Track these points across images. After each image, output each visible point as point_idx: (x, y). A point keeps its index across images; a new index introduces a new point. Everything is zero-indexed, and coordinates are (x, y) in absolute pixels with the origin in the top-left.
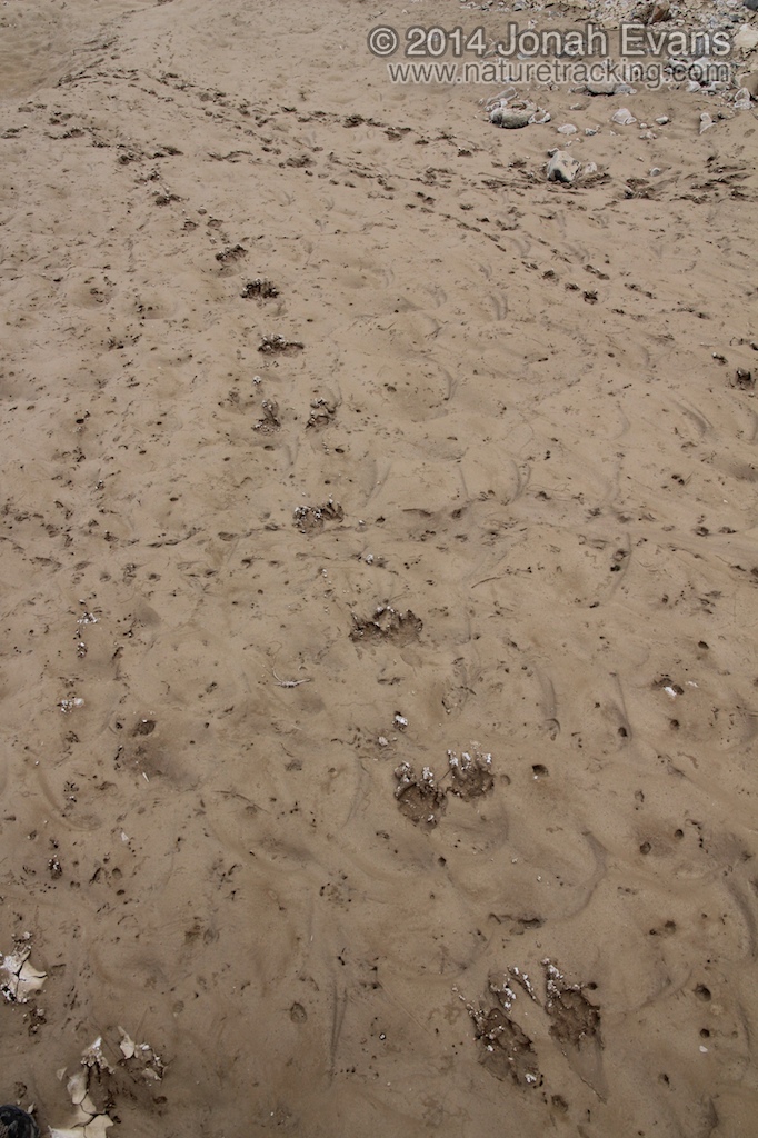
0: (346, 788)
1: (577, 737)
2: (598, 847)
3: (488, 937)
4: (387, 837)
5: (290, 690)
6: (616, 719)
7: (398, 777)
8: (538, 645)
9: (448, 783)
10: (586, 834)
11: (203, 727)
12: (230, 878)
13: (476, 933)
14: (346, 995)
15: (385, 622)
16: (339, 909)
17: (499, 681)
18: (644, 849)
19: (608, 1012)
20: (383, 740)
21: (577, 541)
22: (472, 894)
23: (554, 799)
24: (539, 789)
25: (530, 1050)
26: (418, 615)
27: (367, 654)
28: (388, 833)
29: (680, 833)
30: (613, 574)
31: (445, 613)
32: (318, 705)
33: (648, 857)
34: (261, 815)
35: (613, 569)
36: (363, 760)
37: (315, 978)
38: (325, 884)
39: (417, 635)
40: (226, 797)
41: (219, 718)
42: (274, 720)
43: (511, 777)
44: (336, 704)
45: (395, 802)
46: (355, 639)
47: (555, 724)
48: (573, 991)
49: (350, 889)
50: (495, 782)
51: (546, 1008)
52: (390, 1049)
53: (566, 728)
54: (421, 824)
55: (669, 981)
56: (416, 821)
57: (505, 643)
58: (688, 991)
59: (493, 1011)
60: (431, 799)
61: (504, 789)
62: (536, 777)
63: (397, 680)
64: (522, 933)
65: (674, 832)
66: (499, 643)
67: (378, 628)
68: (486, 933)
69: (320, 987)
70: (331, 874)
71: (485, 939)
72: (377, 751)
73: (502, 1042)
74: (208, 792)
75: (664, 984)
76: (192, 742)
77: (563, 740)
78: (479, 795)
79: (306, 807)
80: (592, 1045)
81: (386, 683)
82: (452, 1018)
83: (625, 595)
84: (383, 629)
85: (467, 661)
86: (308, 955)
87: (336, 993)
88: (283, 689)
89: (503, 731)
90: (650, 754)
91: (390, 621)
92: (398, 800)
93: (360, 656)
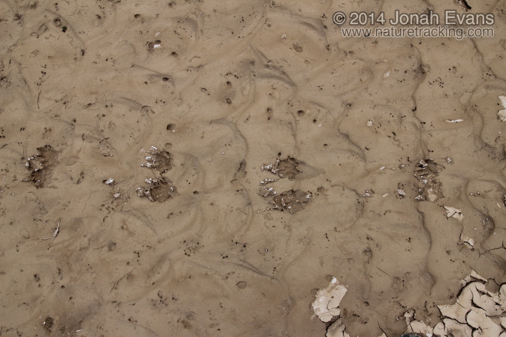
0: (136, 224)
1: (158, 101)
2: (220, 121)
3: (242, 188)
4: (172, 214)
5: (60, 234)
6: (157, 79)
7: (144, 196)
8: (96, 93)
9: (158, 173)
10: (211, 122)
11: (63, 290)
12: (164, 298)
13: (237, 192)
14: (242, 260)
15: (37, 165)
16: (201, 250)
17: (108, 122)
18: (229, 102)
19: (292, 154)
20: (116, 195)
21: (34, 38)
22: (219, 186)
23: (188, 128)
24: (180, 132)
25: (295, 192)
26: (42, 145)
27: (55, 183)
28: (170, 212)
29: (228, 83)
30: (67, 32)
31: (48, 130)
32: (78, 221)
33: (233, 102)
34: (134, 273)
35: (64, 31)
36: (124, 209)
37: (229, 272)
38: (184, 252)
39: (55, 152)
40: (116, 288)
41: (62, 279)
42: (78, 248)
43: (168, 142)
44: (83, 212)
45: (156, 203)
46: (41, 186)
47: (146, 108)
48: (279, 163)
49: (192, 241)
50: (168, 151)
51: (281, 177)
52: (272, 250)
53: (151, 104)
54: (172, 195)
55: (290, 123)
56: (169, 196)
57: (86, 109)
58: (298, 118)
59: (274, 200)
60: (162, 185)
61: (173, 148)
62: (174, 131)
63: (82, 173)
64: (246, 173)
65: (226, 85)
66: (84, 111)
67: (39, 171)
68: (240, 187)
69: (233, 271)
70: (180, 248)
71: (242, 190)
72: (120, 201)
73: (288, 201)
74: (108, 297)
75: (290, 126)
76: (71, 298)
77: (158, 109)
78: (169, 161)
79: (138, 248)
80: (302, 166)
81: (81, 180)
82: (270, 218)
83: (84, 35)
84: (41, 168)
85: (87, 133)
86: (216, 272)
87: (239, 265)
88: (58, 237)
89: (136, 134)
90: (183, 74)
91: (38, 162)
92: (155, 201)
93: (55, 188)
